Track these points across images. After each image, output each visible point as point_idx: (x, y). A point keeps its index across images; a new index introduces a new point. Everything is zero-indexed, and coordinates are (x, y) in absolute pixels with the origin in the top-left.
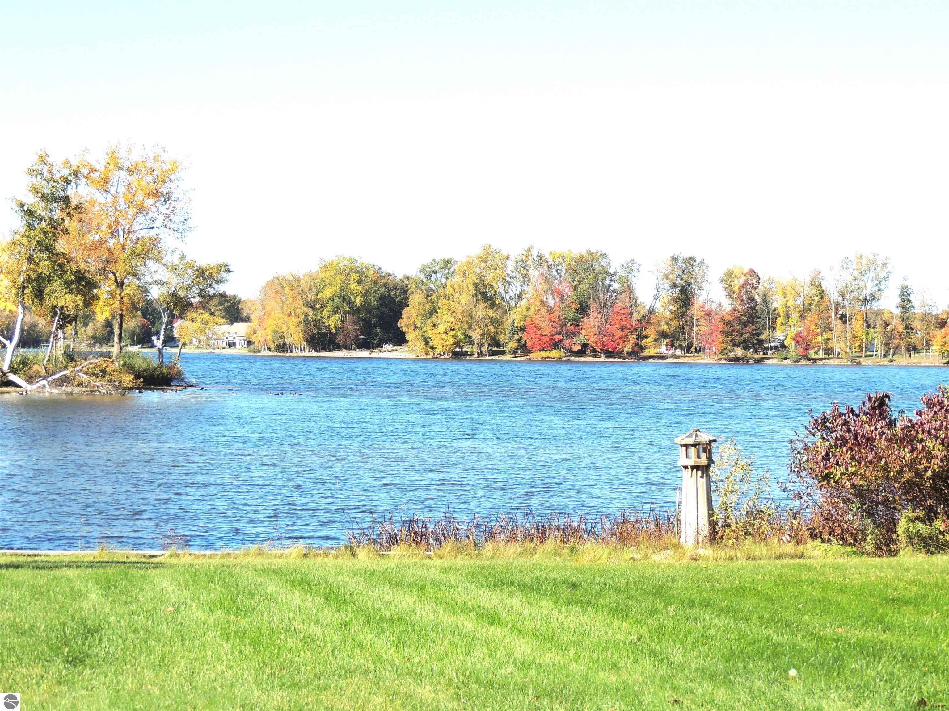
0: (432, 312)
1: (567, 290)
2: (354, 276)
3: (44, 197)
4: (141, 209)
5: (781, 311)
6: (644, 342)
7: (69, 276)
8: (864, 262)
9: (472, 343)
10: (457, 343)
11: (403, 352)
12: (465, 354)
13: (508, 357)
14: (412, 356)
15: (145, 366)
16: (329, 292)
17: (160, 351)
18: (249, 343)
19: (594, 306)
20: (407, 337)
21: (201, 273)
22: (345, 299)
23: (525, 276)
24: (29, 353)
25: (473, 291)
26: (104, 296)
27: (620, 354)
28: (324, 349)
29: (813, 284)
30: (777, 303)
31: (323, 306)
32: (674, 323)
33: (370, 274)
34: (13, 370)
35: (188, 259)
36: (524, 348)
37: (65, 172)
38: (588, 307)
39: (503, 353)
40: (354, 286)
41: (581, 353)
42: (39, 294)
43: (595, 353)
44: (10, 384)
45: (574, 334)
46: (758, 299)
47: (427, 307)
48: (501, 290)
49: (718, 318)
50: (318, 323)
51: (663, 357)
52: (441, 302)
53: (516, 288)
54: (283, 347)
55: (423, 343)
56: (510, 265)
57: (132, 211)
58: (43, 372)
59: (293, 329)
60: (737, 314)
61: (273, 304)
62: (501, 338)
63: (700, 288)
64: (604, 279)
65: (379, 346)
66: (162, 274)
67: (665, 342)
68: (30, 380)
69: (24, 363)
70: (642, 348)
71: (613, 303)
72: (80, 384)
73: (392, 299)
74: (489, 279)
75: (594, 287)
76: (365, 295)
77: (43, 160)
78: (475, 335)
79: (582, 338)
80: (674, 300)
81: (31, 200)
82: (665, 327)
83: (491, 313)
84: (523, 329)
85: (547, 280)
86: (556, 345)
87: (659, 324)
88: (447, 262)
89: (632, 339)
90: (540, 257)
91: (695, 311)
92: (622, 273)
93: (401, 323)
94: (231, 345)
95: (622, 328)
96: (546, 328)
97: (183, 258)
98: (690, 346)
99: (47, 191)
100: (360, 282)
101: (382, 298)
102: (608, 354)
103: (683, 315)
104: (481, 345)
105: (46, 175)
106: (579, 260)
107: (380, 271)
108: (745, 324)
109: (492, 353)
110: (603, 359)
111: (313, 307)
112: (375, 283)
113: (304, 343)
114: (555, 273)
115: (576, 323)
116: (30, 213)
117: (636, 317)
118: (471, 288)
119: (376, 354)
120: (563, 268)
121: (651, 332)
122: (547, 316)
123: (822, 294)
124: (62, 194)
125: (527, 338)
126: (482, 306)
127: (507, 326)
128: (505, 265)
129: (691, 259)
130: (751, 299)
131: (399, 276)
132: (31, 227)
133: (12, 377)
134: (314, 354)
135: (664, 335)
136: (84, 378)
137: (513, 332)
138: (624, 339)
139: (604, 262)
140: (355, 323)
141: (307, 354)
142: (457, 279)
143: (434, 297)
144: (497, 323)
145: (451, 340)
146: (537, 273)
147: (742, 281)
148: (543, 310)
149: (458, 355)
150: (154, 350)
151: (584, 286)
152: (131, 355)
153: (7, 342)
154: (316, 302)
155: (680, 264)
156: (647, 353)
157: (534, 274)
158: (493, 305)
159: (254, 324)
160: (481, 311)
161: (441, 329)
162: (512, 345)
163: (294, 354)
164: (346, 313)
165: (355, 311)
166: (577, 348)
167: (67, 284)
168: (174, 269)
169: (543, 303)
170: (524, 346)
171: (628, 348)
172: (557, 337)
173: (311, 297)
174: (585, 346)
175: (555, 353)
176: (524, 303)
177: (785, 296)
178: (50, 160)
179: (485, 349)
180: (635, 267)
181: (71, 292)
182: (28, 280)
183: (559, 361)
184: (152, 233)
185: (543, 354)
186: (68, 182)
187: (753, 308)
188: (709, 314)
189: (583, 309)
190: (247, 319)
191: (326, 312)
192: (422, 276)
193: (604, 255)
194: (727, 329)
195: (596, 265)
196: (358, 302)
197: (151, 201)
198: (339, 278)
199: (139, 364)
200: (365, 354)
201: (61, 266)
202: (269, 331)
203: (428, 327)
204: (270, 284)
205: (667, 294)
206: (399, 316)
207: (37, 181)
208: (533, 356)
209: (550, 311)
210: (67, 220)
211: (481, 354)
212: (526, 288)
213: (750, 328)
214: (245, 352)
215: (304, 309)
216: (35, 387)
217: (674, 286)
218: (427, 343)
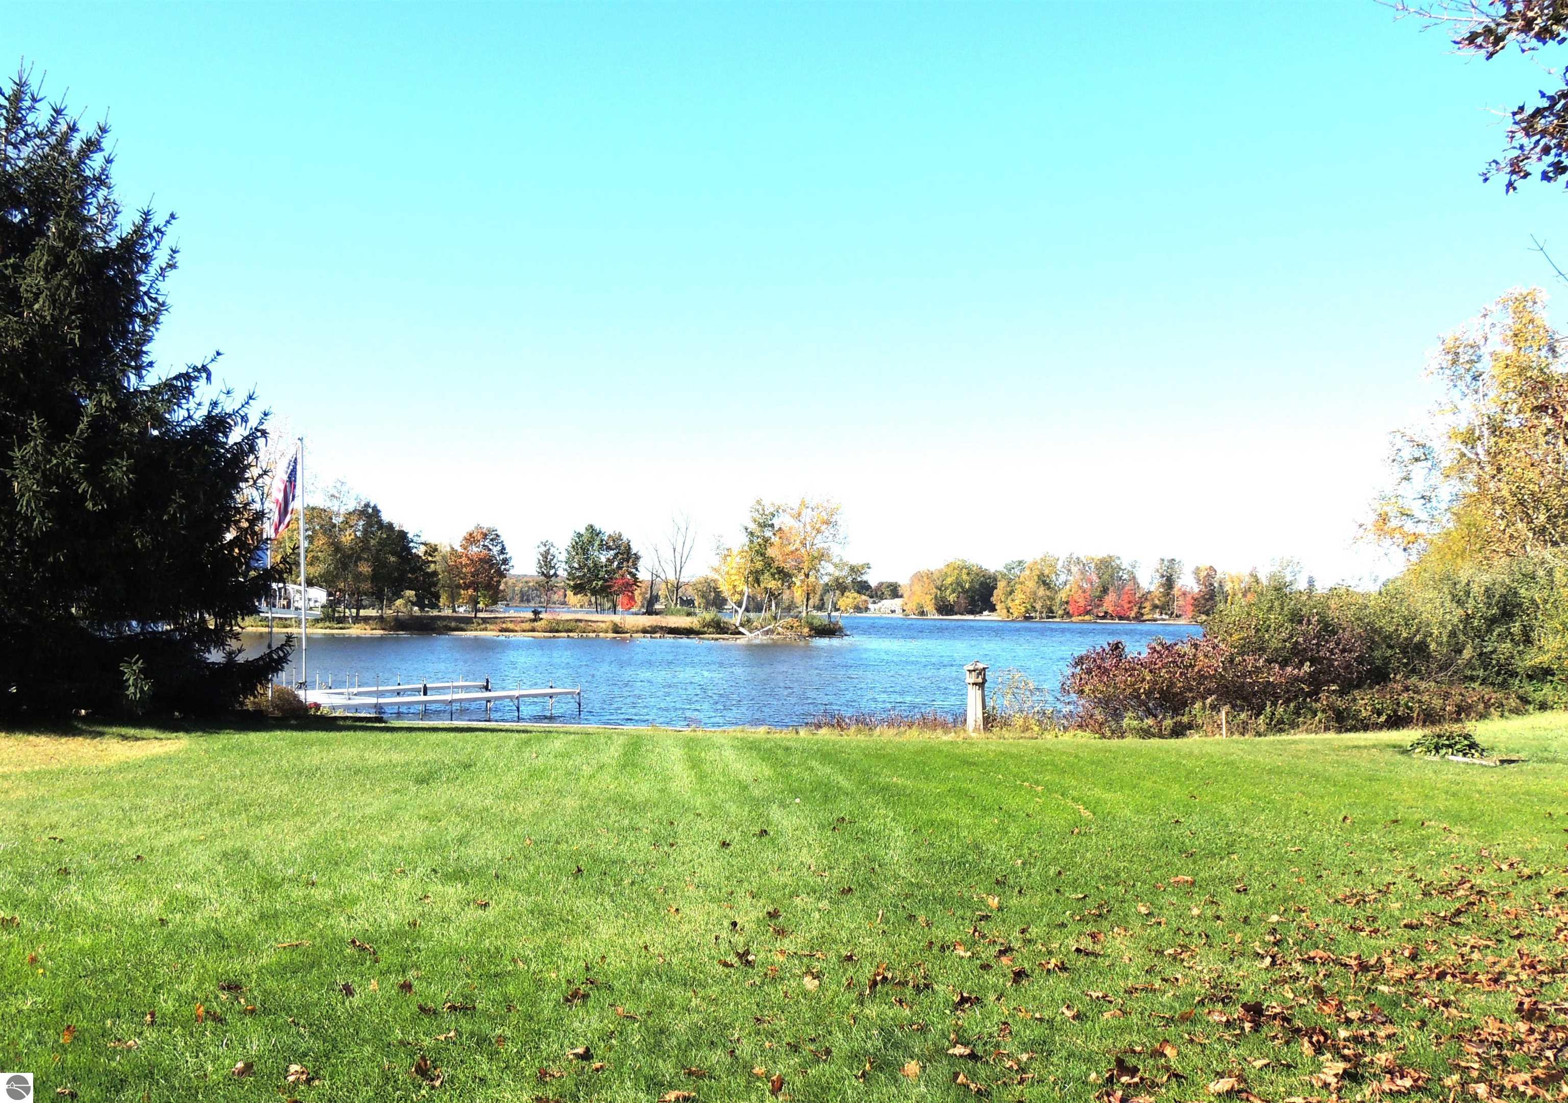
0: (1011, 592)
1: (1094, 578)
2: (964, 571)
3: (760, 525)
4: (818, 531)
5: (1230, 592)
6: (1143, 611)
7: (773, 570)
8: (1285, 561)
9: (1036, 611)
10: (1027, 612)
11: (994, 616)
12: (1032, 618)
13: (1058, 620)
14: (1000, 619)
15: (819, 623)
16: (949, 580)
17: (829, 614)
18: (904, 611)
19: (1111, 589)
20: (997, 607)
21: (853, 569)
22: (959, 584)
23: (1069, 570)
24: (752, 615)
25: (1037, 580)
26: (798, 583)
27: (1128, 619)
28: (947, 614)
29: (1252, 575)
30: (1228, 587)
31: (946, 589)
32: (1163, 599)
33: (974, 569)
34: (742, 625)
35: (844, 561)
36: (1068, 614)
37: (772, 510)
38: (1108, 589)
39: (1055, 617)
40: (965, 577)
41: (1104, 617)
42: (758, 581)
43: (1112, 618)
44: (740, 633)
45: (1099, 606)
46: (1216, 585)
47: (1008, 589)
48: (1054, 578)
49: (1190, 596)
50: (943, 599)
51: (1155, 620)
52: (1017, 586)
53: (1062, 578)
54: (922, 613)
55: (1005, 611)
56: (1060, 564)
57: (814, 532)
58: (759, 627)
59: (928, 602)
60: (1202, 594)
61: (917, 588)
62: (1054, 608)
63: (1178, 578)
64: (1118, 572)
65: (981, 612)
66: (830, 569)
67: (1158, 610)
68: (751, 631)
69: (749, 621)
70: (1142, 615)
71: (1123, 588)
72: (778, 634)
73: (988, 585)
74: (1046, 572)
75: (1112, 576)
76: (972, 582)
77: (759, 503)
78: (1038, 606)
79: (1104, 609)
80: (1163, 585)
81: (753, 527)
82: (1157, 602)
83: (1048, 593)
84: (1067, 603)
85: (1082, 573)
86: (1088, 613)
87: (1153, 600)
88: (1020, 562)
89: (1135, 609)
90: (1078, 559)
91: (1175, 591)
92: (1130, 568)
93: (992, 599)
94: (893, 612)
95: (1129, 602)
96: (1082, 603)
97: (841, 560)
98: (1172, 613)
99: (761, 521)
100: (968, 574)
101: (981, 584)
102: (1121, 618)
103: (1168, 594)
104: (1041, 613)
105: (761, 512)
106: (1102, 561)
107: (981, 568)
108: (1207, 600)
109: (1048, 617)
110: (1117, 621)
111: (940, 590)
112: (978, 575)
113: (935, 611)
114: (1087, 568)
115: (1100, 599)
116: (752, 534)
117: (1138, 595)
118: (1036, 578)
119: (978, 617)
120: (1093, 566)
121: (1148, 605)
122: (1082, 595)
123: (1257, 582)
124: (770, 523)
125: (1070, 609)
126: (1042, 588)
127: (1058, 601)
128: (1056, 564)
129: (1173, 560)
130: (1211, 585)
131: (992, 571)
132: (752, 542)
133: (741, 629)
134: (941, 617)
135: (1155, 607)
136: (780, 629)
137: (1061, 605)
138: (1131, 609)
139: (1118, 562)
140: (965, 598)
141: (936, 617)
142: (1027, 572)
143: (1012, 583)
144: (1052, 599)
145: (1023, 610)
146: (1076, 569)
147: (1205, 573)
148: (1080, 591)
149: (1027, 619)
150: (826, 614)
151: (1106, 577)
152: (814, 617)
153: (738, 609)
154: (942, 586)
155: (1166, 562)
156: (1145, 617)
157: (1074, 569)
158: (1049, 588)
159: (905, 599)
160: (1041, 592)
161: (1017, 602)
162: (1060, 612)
163: (929, 617)
164: (959, 593)
165: (965, 591)
166: (1102, 614)
167: (773, 575)
168: (836, 566)
169: (1080, 587)
170: (1068, 613)
171: (1133, 614)
172: (1089, 608)
173: (939, 583)
174: (1106, 613)
175: (1087, 618)
176: (1068, 587)
177: (1233, 582)
178: (763, 503)
179: (1044, 615)
180: (1137, 565)
181: (775, 579)
182: (751, 572)
183: (1089, 622)
184: (826, 545)
185: (1080, 618)
186: (774, 516)
187: (1213, 590)
188: (1184, 594)
189: (1105, 591)
190: (901, 596)
191: (948, 592)
192: (1005, 571)
193: (1119, 558)
194: (1196, 603)
195: (1113, 564)
196: (967, 586)
197: (825, 526)
198: (956, 572)
199: (816, 622)
200: (971, 617)
201: (769, 565)
202: (915, 603)
203: (1009, 601)
204: (915, 575)
205: (1158, 581)
206: (992, 595)
207: (757, 516)
208: (1074, 619)
209: (1084, 592)
210: (773, 537)
211: (1041, 618)
212: (1069, 578)
213: (1210, 603)
214: (901, 616)
215: (935, 590)
216: (753, 635)
217: (1163, 576)
218: (1008, 611)
